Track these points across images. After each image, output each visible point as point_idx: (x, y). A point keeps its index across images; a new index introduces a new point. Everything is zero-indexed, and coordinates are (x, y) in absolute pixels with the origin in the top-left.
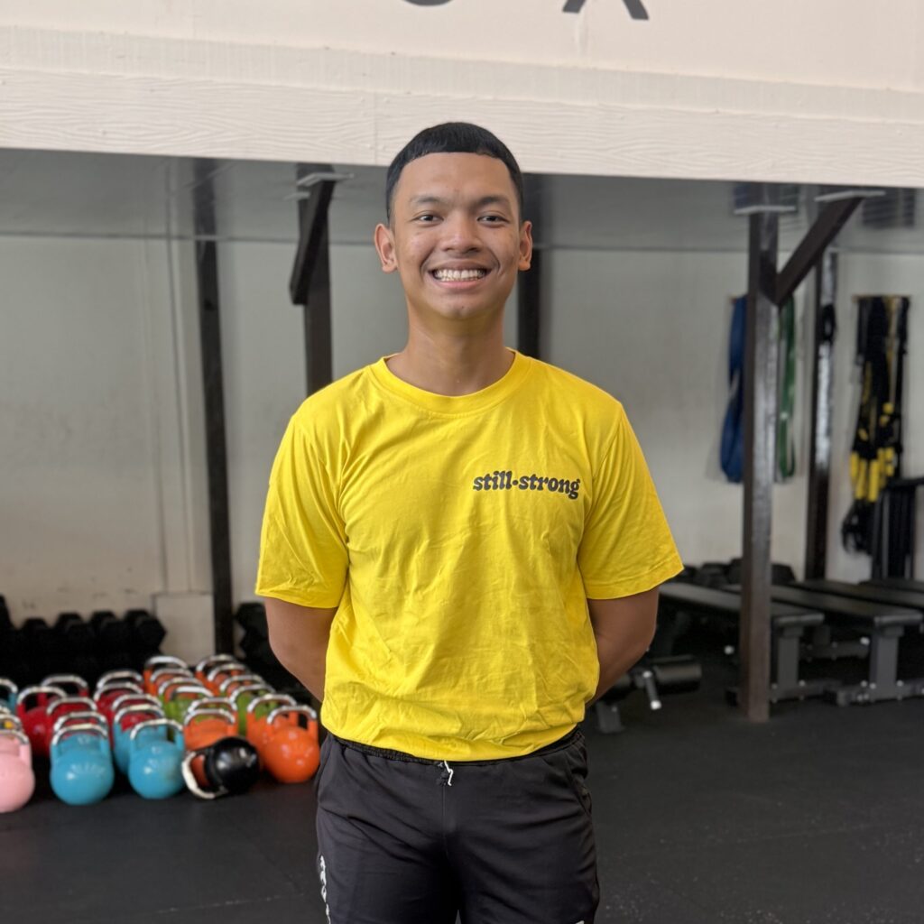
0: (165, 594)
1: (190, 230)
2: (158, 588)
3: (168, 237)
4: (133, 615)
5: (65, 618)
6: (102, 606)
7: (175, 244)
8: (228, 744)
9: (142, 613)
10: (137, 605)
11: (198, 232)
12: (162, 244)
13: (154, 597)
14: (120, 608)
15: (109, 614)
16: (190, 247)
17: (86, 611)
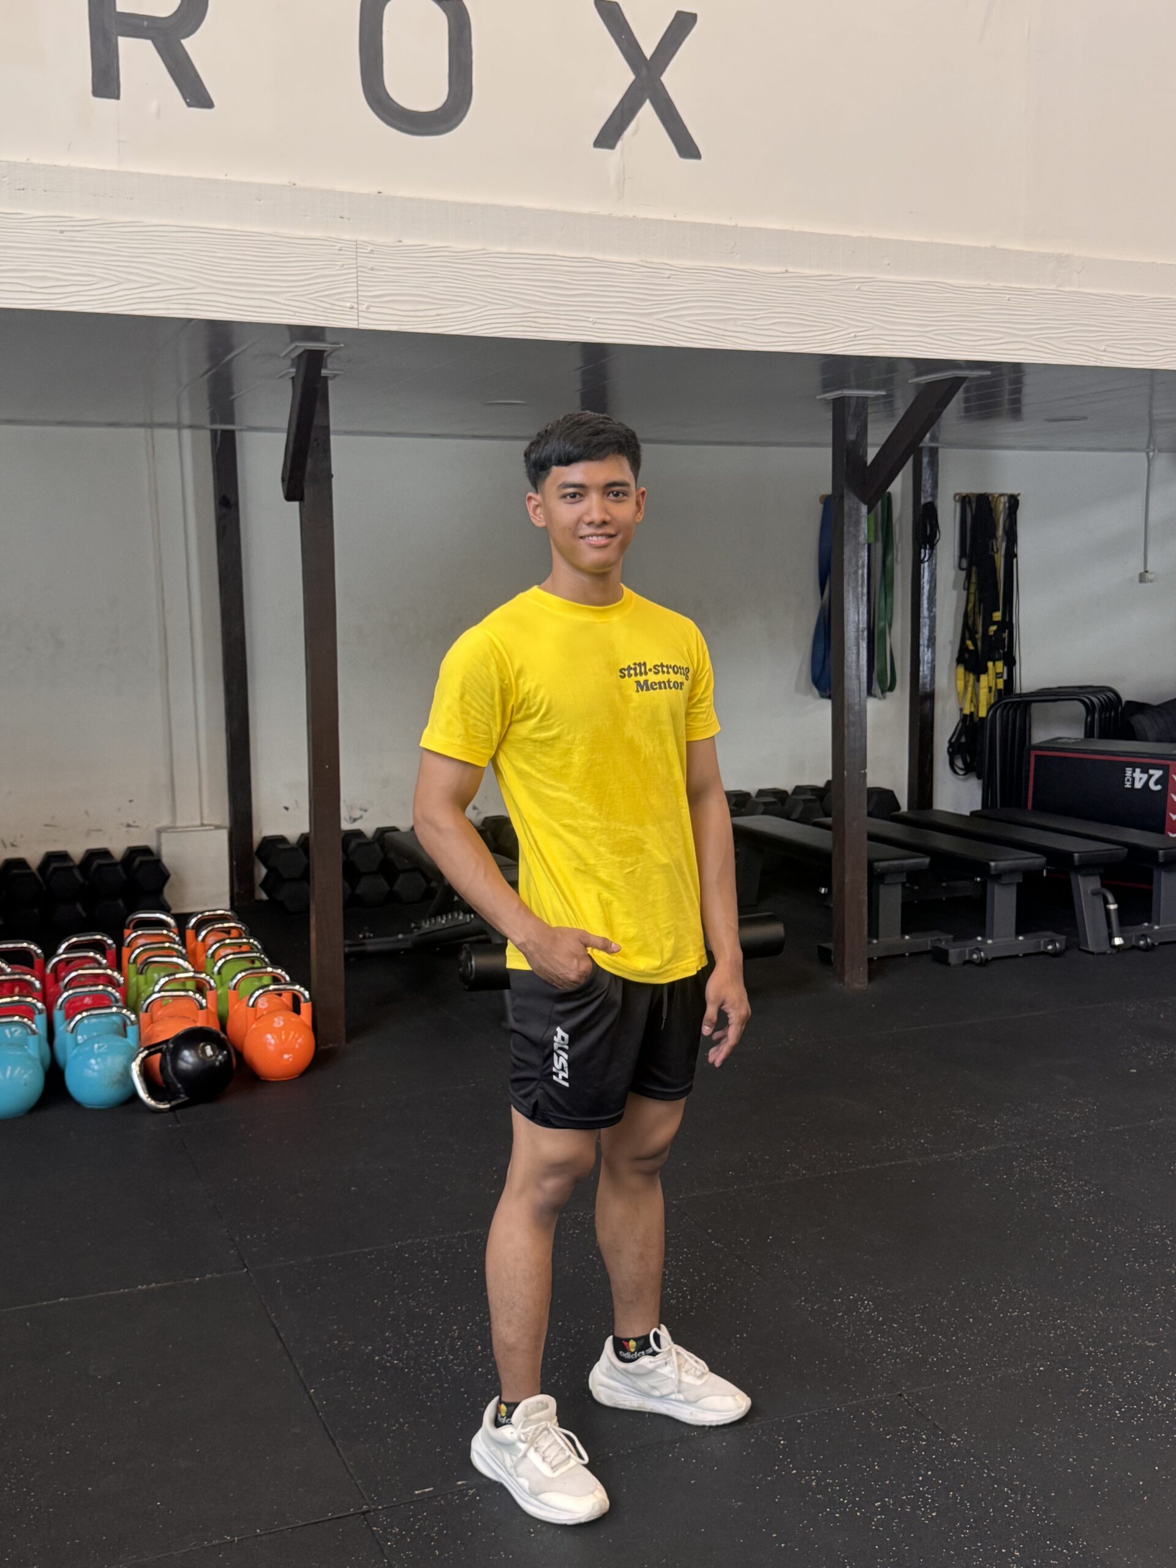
0: (171, 829)
1: (205, 419)
2: (165, 822)
3: (179, 426)
4: (134, 853)
5: (51, 858)
6: (97, 843)
7: (187, 434)
8: (193, 1037)
9: (145, 851)
10: (138, 840)
11: (213, 421)
12: (175, 432)
13: (159, 832)
14: (118, 848)
15: (105, 853)
16: (206, 436)
17: (77, 850)
